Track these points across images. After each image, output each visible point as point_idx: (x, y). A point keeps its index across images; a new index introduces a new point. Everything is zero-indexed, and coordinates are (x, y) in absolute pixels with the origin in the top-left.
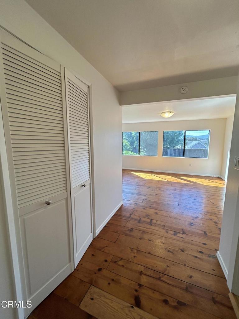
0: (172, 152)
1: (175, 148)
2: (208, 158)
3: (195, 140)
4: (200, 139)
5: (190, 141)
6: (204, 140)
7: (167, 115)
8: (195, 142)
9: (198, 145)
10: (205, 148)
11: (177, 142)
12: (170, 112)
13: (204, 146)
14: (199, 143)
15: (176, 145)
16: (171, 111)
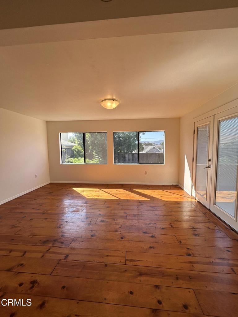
0: (130, 157)
1: (133, 153)
2: (164, 164)
3: (151, 144)
4: (154, 144)
5: (147, 146)
6: (158, 145)
7: (110, 105)
8: (150, 147)
9: (153, 150)
10: (159, 152)
11: (133, 146)
12: (113, 100)
13: (159, 150)
14: (154, 148)
15: (133, 150)
16: (114, 98)
